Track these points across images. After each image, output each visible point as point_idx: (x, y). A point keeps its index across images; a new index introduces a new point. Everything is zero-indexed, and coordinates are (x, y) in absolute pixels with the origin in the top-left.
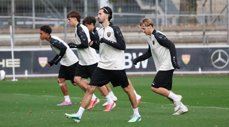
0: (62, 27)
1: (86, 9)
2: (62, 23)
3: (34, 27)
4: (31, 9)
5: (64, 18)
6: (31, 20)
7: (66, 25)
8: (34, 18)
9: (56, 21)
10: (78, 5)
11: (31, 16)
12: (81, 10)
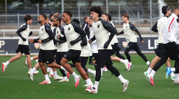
0: (137, 24)
1: (151, 13)
2: (137, 21)
3: (120, 23)
4: (118, 13)
5: (137, 18)
6: (118, 19)
7: (139, 23)
8: (120, 18)
9: (133, 20)
10: (146, 10)
11: (118, 17)
12: (148, 13)
